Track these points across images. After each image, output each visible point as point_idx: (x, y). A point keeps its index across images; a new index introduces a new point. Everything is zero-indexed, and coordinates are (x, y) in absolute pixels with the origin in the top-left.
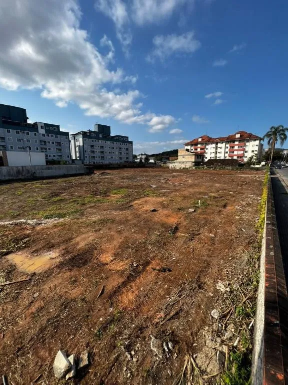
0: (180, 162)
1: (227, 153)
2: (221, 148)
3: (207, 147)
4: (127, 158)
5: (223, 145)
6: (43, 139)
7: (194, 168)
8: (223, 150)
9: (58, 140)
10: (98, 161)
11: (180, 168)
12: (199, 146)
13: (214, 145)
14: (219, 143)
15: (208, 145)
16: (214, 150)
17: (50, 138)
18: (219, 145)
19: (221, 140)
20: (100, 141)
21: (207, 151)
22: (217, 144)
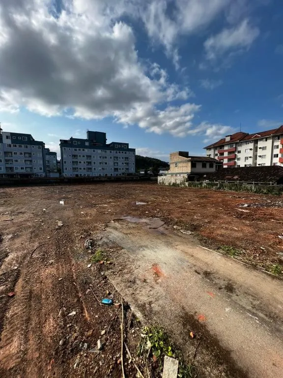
0: (172, 174)
1: (277, 156)
2: (264, 148)
3: (239, 149)
4: (128, 169)
5: (268, 143)
6: (9, 150)
7: (187, 184)
8: (268, 153)
9: (28, 150)
10: (83, 173)
11: (170, 184)
12: (226, 148)
13: (251, 146)
14: (261, 140)
15: (241, 145)
16: (251, 154)
17: (17, 149)
18: (261, 144)
19: (265, 136)
20: (86, 150)
21: (239, 155)
22: (256, 142)
